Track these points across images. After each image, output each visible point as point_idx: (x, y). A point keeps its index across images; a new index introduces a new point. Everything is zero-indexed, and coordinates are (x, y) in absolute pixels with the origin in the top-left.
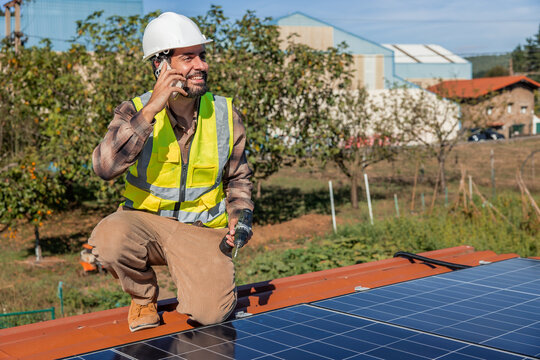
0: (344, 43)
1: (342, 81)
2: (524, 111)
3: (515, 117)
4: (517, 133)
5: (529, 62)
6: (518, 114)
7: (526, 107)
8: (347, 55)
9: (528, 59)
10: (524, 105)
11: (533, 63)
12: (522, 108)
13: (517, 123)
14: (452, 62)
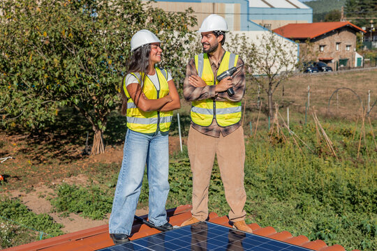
0: (190, 9)
1: (187, 38)
2: (348, 48)
3: (341, 54)
4: (342, 66)
5: (359, 7)
6: (344, 51)
7: (350, 46)
8: (192, 18)
9: (359, 4)
10: (348, 44)
11: (362, 8)
12: (347, 46)
13: (343, 58)
14: (298, 8)
